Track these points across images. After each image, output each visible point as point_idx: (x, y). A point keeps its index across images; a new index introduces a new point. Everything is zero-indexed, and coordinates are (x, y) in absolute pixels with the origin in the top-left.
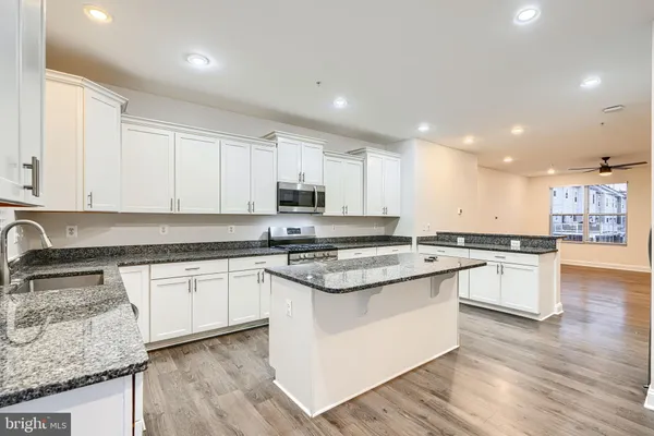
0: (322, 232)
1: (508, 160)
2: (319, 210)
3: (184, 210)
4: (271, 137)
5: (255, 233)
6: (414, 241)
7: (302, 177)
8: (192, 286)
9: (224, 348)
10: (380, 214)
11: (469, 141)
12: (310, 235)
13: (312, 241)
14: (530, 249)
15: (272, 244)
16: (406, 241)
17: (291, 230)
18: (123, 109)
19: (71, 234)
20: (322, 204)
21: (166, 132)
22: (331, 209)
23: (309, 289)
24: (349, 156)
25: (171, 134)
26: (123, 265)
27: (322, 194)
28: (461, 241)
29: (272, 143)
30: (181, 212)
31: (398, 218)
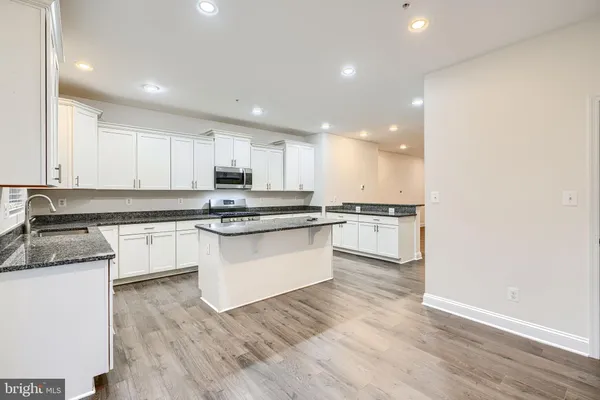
0: (251, 203)
1: (403, 147)
2: (247, 186)
3: (144, 187)
4: (210, 134)
5: (199, 204)
6: (324, 209)
7: (234, 162)
8: (149, 241)
9: (173, 284)
10: (297, 189)
11: (364, 134)
12: (241, 205)
13: (244, 209)
14: (400, 214)
15: (211, 212)
16: (318, 209)
17: (226, 202)
18: (99, 117)
19: (62, 204)
20: (250, 182)
21: (129, 133)
22: (256, 186)
23: (217, 235)
24: (272, 146)
25: (134, 134)
26: (99, 225)
27: (250, 176)
28: (358, 209)
29: (211, 138)
30: (142, 188)
31: (312, 192)
